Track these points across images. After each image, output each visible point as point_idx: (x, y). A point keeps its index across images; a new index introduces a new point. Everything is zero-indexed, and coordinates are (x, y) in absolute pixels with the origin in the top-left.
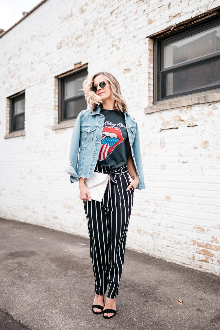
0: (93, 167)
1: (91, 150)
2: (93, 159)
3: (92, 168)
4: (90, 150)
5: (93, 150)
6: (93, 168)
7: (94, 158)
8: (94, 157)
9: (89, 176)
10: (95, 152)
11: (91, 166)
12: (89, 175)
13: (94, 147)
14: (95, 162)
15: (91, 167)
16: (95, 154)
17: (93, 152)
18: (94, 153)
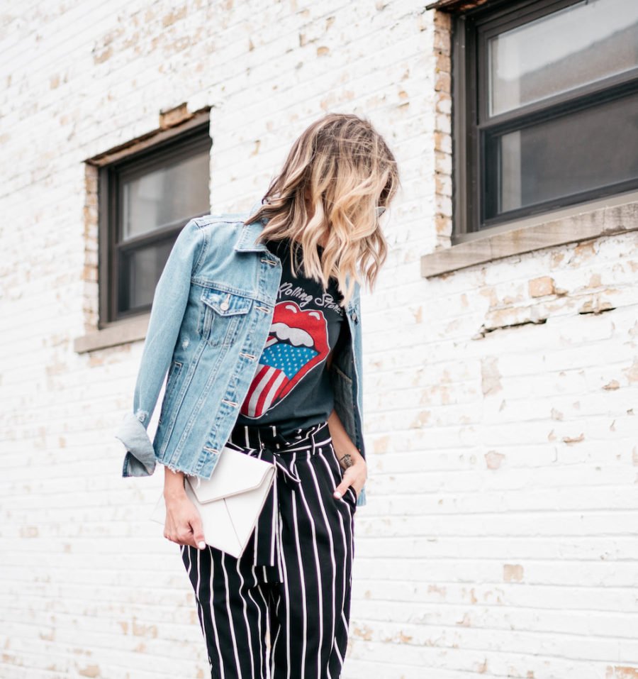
0: (216, 441)
1: (219, 378)
2: (222, 412)
3: (214, 445)
4: (216, 377)
5: (225, 381)
6: (216, 444)
7: (224, 410)
8: (227, 407)
9: (199, 468)
10: (231, 390)
11: (212, 435)
12: (199, 465)
13: (231, 372)
14: (225, 424)
15: (211, 439)
16: (229, 397)
17: (224, 388)
18: (229, 393)
